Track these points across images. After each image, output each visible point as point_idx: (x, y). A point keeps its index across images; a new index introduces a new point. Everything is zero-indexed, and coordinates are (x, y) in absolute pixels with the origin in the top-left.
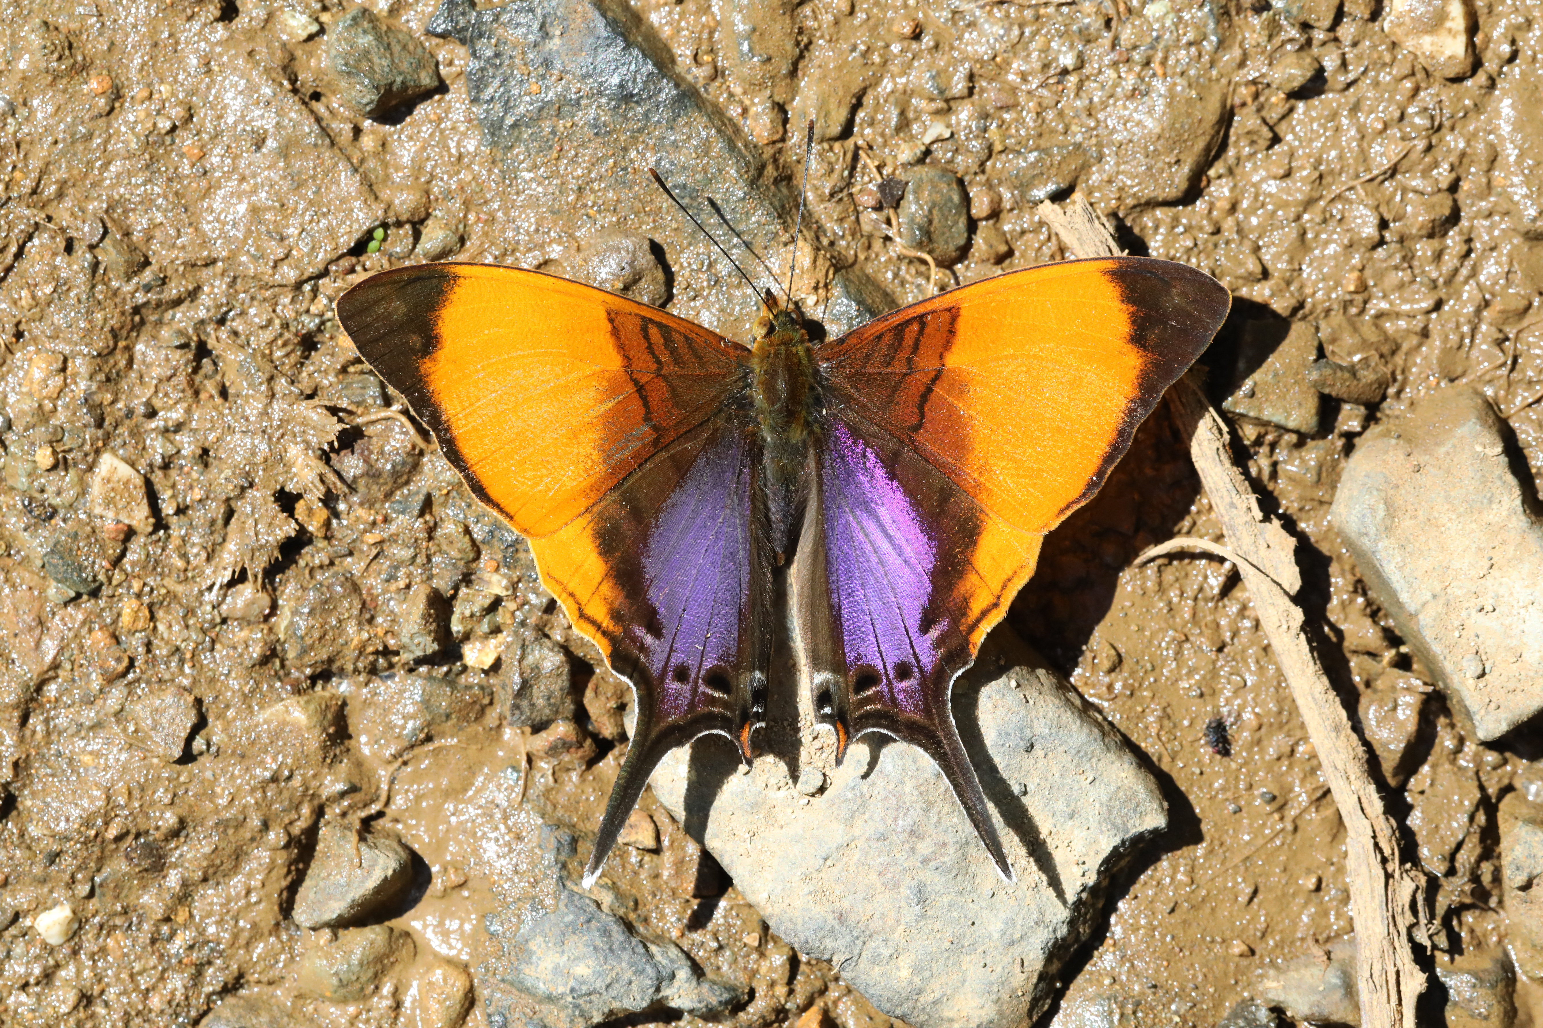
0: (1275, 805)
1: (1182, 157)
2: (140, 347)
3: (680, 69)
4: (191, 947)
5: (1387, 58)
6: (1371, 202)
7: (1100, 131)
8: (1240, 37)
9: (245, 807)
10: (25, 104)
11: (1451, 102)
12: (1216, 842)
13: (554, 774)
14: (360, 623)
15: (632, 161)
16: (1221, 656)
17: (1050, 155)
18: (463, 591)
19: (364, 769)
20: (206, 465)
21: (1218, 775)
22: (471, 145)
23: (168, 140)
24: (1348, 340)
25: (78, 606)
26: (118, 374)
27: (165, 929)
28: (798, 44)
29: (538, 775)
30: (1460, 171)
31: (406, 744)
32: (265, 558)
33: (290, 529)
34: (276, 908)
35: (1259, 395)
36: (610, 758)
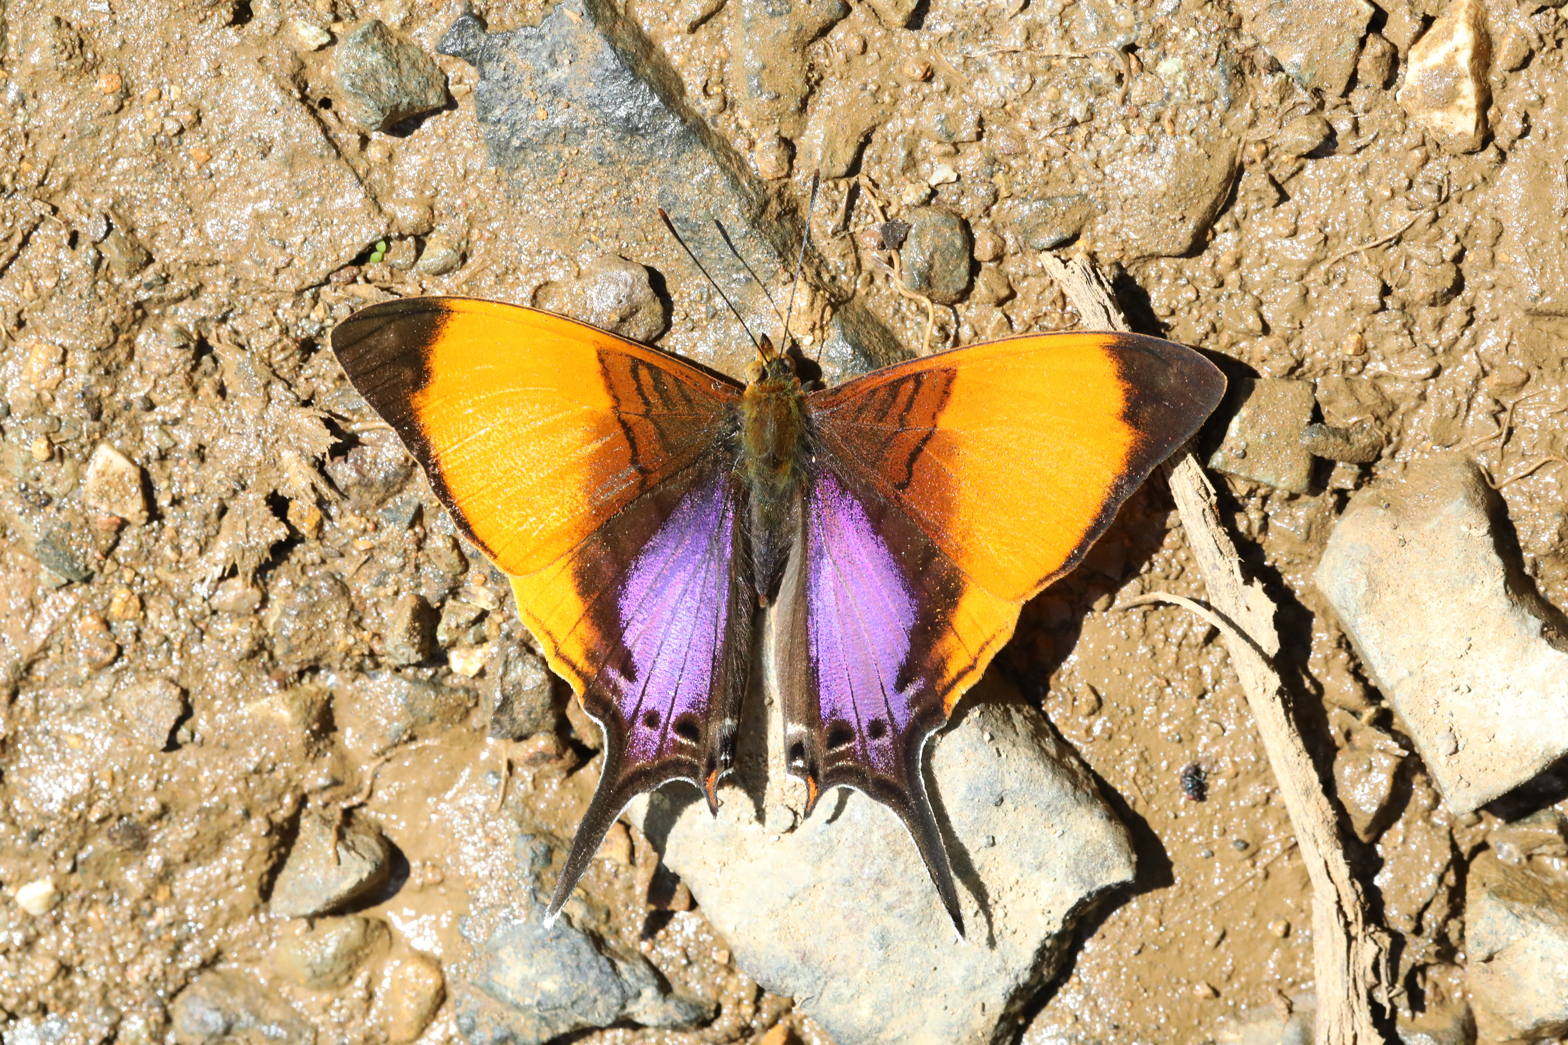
0: (1247, 853)
1: (1186, 214)
2: (141, 339)
3: (688, 101)
4: (171, 925)
5: (1398, 127)
6: (1375, 269)
7: (1107, 184)
8: (1251, 97)
9: (227, 796)
10: (35, 96)
11: (1460, 175)
12: (1186, 886)
13: (534, 780)
14: (347, 627)
15: (635, 191)
16: (1202, 702)
17: (1055, 206)
18: (450, 602)
19: (347, 762)
20: (203, 459)
21: (1191, 819)
22: (477, 163)
23: (175, 141)
24: (1344, 402)
25: (70, 591)
26: (118, 367)
27: (146, 906)
28: (808, 80)
29: (518, 782)
30: (1465, 242)
31: (389, 743)
32: (256, 559)
33: (281, 532)
34: (256, 892)
35: (1250, 456)
36: (591, 766)
